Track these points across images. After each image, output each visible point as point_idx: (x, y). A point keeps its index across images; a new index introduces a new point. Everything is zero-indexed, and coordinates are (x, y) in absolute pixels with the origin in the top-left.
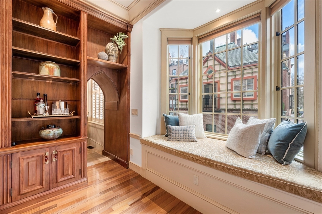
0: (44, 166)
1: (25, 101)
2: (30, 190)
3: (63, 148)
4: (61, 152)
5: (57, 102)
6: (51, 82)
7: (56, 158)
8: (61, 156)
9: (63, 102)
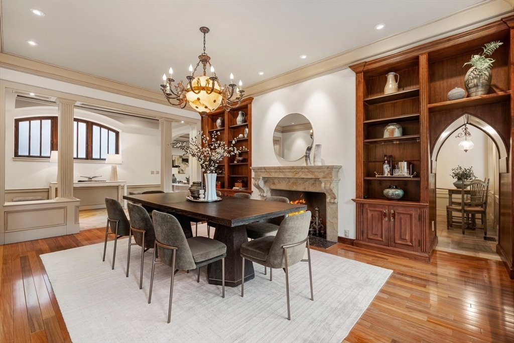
0: (384, 221)
1: (377, 163)
2: (373, 238)
3: (400, 210)
4: (398, 213)
5: (400, 163)
6: (398, 142)
7: (394, 218)
8: (399, 217)
9: (406, 163)
